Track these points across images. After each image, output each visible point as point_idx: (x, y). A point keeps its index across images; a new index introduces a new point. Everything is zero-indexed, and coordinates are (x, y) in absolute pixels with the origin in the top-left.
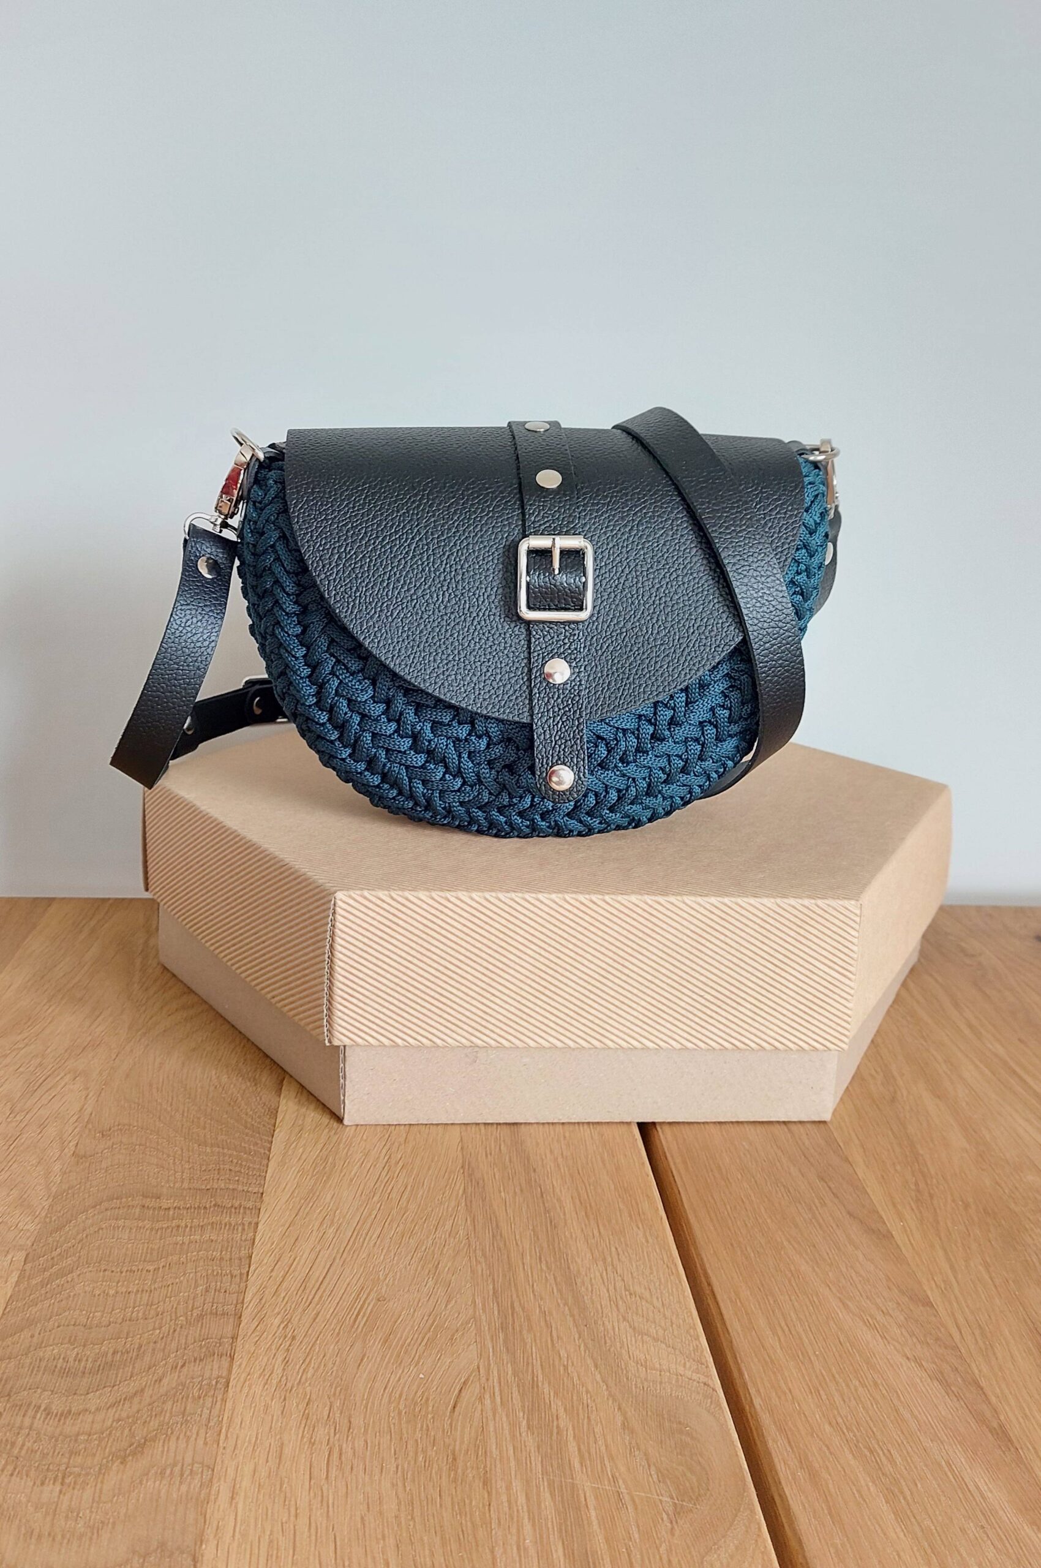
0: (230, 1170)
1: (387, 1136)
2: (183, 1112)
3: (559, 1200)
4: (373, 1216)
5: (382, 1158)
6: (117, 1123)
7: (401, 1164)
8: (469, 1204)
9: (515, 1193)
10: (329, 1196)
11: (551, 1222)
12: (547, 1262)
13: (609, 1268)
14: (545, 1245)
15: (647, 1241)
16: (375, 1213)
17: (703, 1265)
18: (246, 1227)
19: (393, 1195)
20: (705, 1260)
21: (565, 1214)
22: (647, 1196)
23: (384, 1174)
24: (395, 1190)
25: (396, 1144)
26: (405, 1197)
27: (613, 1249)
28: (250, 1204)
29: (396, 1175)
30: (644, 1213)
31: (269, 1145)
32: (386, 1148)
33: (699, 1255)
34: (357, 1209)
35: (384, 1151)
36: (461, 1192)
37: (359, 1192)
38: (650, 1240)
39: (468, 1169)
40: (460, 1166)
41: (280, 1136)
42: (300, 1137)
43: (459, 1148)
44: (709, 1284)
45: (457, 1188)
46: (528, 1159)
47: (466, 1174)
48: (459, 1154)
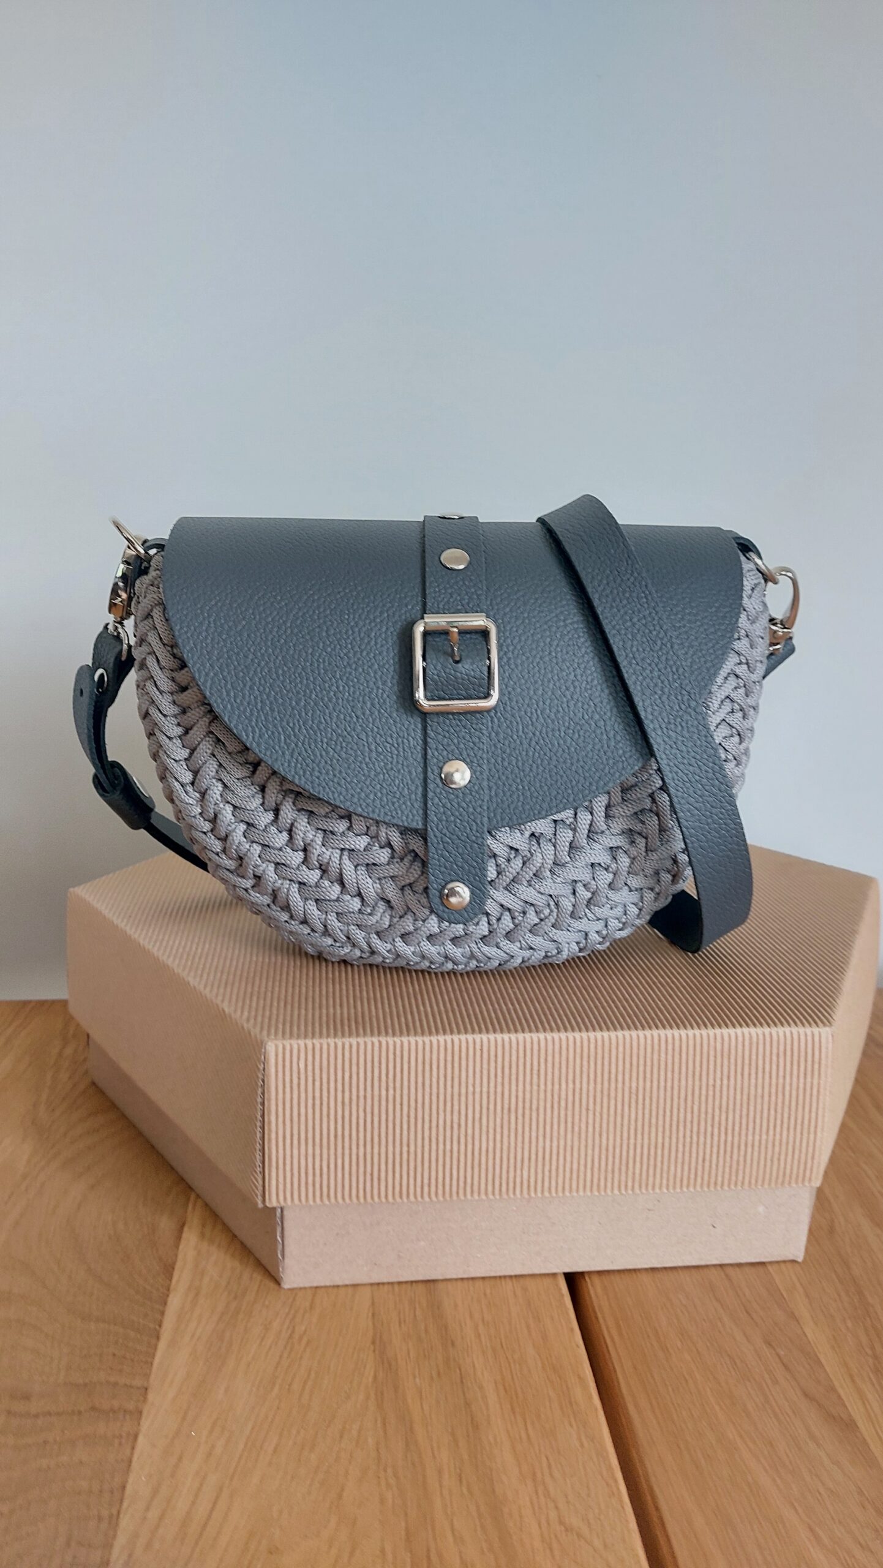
0: (114, 1355)
2: (71, 1272)
3: (481, 1387)
5: (284, 1331)
7: (304, 1341)
8: (379, 1397)
9: (432, 1378)
10: (223, 1389)
11: (473, 1421)
13: (541, 1490)
14: (466, 1458)
15: (582, 1446)
16: (272, 1415)
17: (647, 1480)
18: (123, 1441)
20: (650, 1471)
21: (488, 1409)
22: (579, 1377)
23: (285, 1355)
26: (308, 1389)
27: (544, 1459)
28: (131, 1406)
30: (577, 1403)
31: (160, 1317)
33: (642, 1462)
36: (371, 1379)
37: (256, 1383)
39: (379, 1343)
40: (370, 1339)
41: (175, 1302)
43: (370, 1314)
44: (657, 1509)
45: (367, 1374)
46: (446, 1328)
47: (377, 1352)
48: (370, 1324)
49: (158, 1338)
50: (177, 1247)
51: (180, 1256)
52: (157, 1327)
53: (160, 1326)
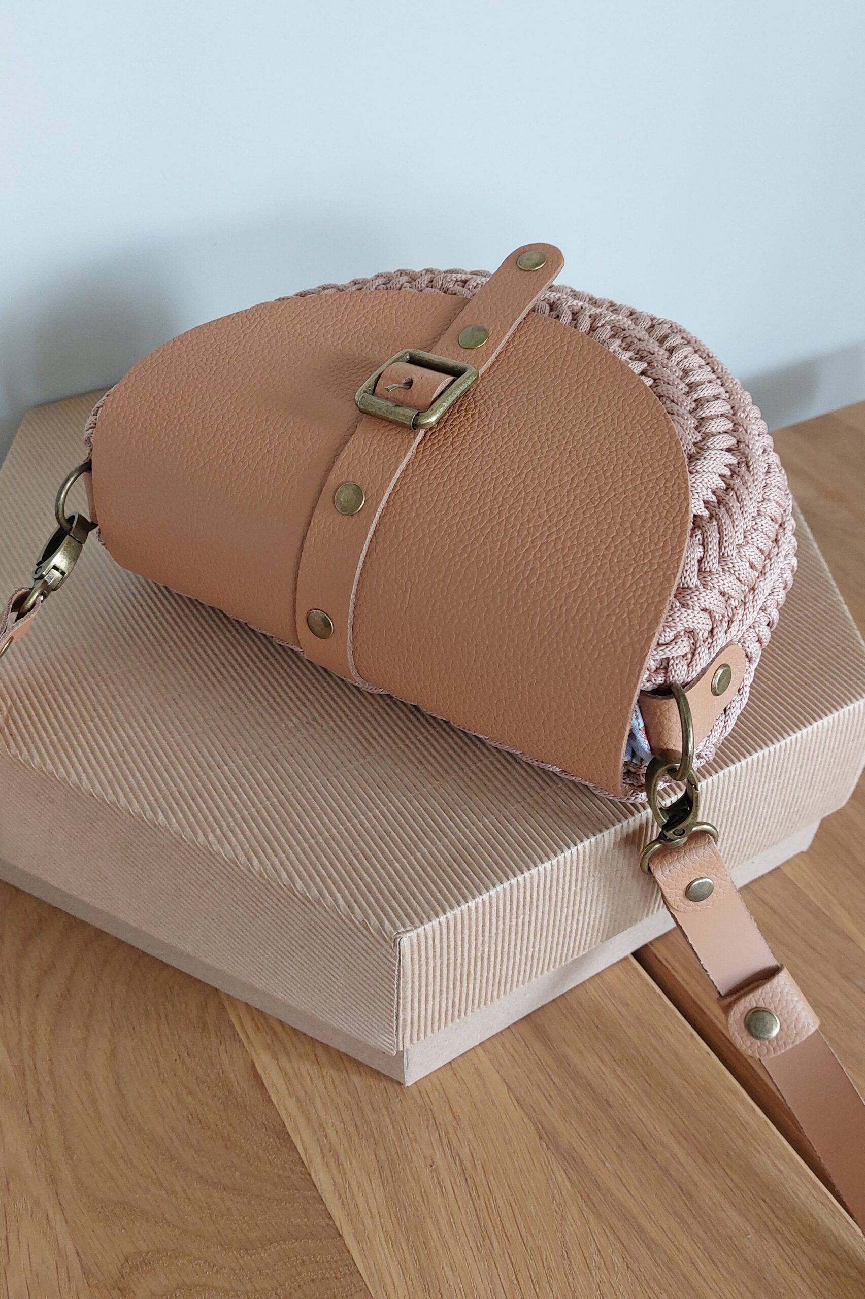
0: (313, 1280)
1: (432, 1121)
2: (185, 1191)
3: (664, 1145)
4: (515, 1281)
5: (453, 1165)
6: (122, 1258)
7: (479, 1166)
8: (589, 1203)
9: (618, 1155)
10: (447, 1269)
11: (680, 1187)
12: (723, 1265)
13: (779, 1237)
14: (703, 1235)
16: (511, 1272)
19: (510, 1231)
21: (684, 1167)
23: (474, 1194)
24: (505, 1220)
25: (451, 1130)
26: (522, 1227)
29: (489, 1193)
30: (747, 1123)
32: (445, 1141)
34: (491, 1277)
35: (446, 1149)
36: (568, 1184)
37: (473, 1245)
38: (782, 1168)
39: (546, 1135)
40: (537, 1138)
41: (322, 1178)
42: (345, 1174)
43: (515, 1102)
45: (560, 1180)
46: (590, 1085)
47: (550, 1146)
48: (523, 1115)
49: (340, 1235)
50: (270, 1100)
51: (283, 1113)
52: (331, 1223)
53: (330, 1218)
